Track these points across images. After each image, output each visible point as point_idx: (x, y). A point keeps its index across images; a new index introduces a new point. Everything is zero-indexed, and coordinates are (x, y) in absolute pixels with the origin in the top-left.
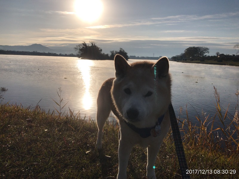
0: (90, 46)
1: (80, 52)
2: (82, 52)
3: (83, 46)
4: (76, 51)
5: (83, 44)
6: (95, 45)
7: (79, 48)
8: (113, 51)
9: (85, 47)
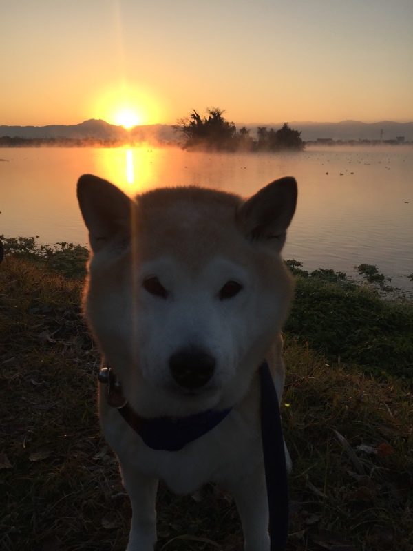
0: (207, 119)
2: (189, 136)
3: (192, 120)
5: (193, 115)
7: (182, 125)
9: (196, 121)
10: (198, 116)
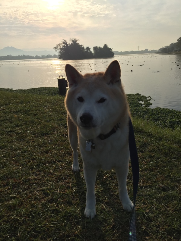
0: (70, 44)
1: (60, 52)
3: (64, 45)
4: (56, 51)
5: (64, 42)
7: (59, 47)
10: (66, 43)
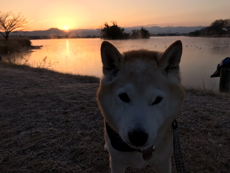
0: (111, 26)
1: (102, 33)
2: (104, 33)
3: (105, 27)
5: (105, 24)
6: (117, 25)
7: (101, 29)
8: (135, 30)
9: (107, 27)
10: (108, 25)
